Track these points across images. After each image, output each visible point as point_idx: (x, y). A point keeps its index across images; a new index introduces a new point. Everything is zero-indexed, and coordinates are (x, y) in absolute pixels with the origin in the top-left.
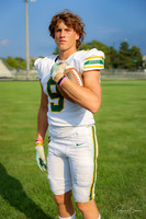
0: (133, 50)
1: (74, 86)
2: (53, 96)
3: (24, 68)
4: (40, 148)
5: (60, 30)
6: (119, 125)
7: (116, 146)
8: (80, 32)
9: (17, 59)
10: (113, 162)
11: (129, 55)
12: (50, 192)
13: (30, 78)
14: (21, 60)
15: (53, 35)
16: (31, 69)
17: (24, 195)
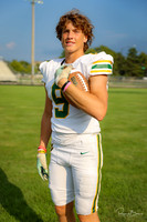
0: (141, 57)
1: (79, 92)
2: (58, 101)
3: (29, 72)
4: (42, 156)
5: (68, 31)
6: (125, 135)
7: (121, 156)
8: (89, 35)
9: (22, 63)
10: (118, 173)
11: (137, 62)
12: (51, 202)
13: (35, 82)
14: (27, 64)
15: (60, 37)
16: (36, 73)
17: (25, 204)
